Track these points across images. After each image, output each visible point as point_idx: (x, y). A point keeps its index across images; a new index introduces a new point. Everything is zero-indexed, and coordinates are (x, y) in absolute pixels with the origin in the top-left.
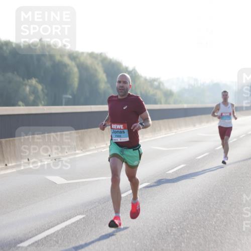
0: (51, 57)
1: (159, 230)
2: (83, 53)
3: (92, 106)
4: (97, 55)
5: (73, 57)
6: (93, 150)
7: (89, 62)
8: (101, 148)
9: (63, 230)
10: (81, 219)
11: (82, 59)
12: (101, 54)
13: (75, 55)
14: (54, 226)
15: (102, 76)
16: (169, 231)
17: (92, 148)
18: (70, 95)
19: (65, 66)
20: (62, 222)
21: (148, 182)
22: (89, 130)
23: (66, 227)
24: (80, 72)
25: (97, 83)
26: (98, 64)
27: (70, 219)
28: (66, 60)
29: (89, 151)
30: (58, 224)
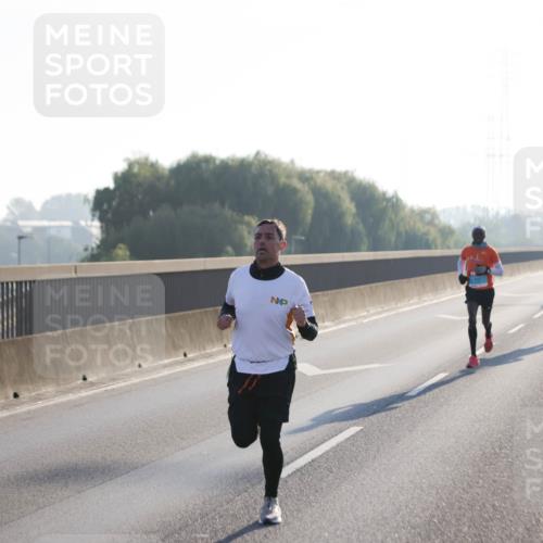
0: (273, 178)
1: (481, 450)
2: (318, 172)
3: (346, 254)
4: (340, 174)
5: (306, 177)
6: (350, 320)
7: (329, 185)
8: (360, 317)
9: (334, 449)
10: (358, 433)
11: (319, 181)
12: (346, 173)
13: (308, 175)
14: (318, 445)
15: (349, 206)
16: (497, 450)
17: (347, 318)
18: (302, 234)
19: (295, 191)
20: (330, 438)
21: (445, 371)
22: (343, 290)
23: (338, 445)
24: (317, 201)
25: (341, 215)
26: (342, 188)
27: (341, 432)
28: (296, 183)
29: (344, 322)
30: (324, 441)
